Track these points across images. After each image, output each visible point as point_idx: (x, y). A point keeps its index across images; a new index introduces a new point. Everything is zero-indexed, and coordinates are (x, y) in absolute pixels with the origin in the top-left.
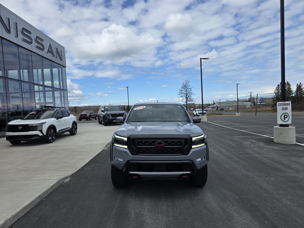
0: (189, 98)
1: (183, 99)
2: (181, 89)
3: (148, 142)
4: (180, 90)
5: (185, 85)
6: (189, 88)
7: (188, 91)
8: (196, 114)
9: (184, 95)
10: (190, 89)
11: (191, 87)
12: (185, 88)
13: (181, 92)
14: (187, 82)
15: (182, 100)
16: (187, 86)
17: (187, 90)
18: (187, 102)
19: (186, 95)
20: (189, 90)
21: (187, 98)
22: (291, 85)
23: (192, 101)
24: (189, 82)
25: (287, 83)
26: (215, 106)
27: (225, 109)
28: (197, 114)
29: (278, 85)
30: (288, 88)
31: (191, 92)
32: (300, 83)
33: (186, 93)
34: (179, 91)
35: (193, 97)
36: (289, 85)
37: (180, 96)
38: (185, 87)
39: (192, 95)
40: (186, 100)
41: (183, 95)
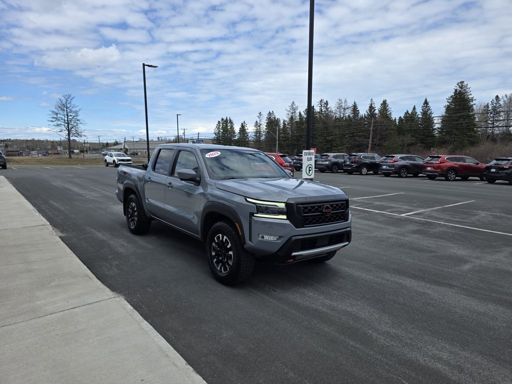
0: (73, 129)
1: (61, 131)
2: (56, 111)
3: (314, 207)
4: (53, 112)
5: (64, 103)
6: (74, 109)
7: (71, 116)
8: (112, 162)
9: (63, 124)
10: (76, 112)
11: (77, 109)
12: (65, 109)
13: (55, 116)
14: (68, 98)
15: (59, 133)
16: (68, 105)
17: (69, 114)
18: (69, 137)
19: (68, 123)
20: (74, 115)
21: (68, 130)
22: (234, 123)
23: (81, 136)
24: (73, 98)
25: (230, 120)
26: (122, 148)
27: (140, 154)
28: (114, 161)
29: (219, 122)
30: (230, 128)
31: (78, 118)
32: (244, 122)
33: (66, 119)
34: (51, 113)
35: (81, 127)
36: (232, 123)
37: (55, 123)
38: (64, 106)
39: (80, 125)
40: (67, 132)
41: (60, 123)
